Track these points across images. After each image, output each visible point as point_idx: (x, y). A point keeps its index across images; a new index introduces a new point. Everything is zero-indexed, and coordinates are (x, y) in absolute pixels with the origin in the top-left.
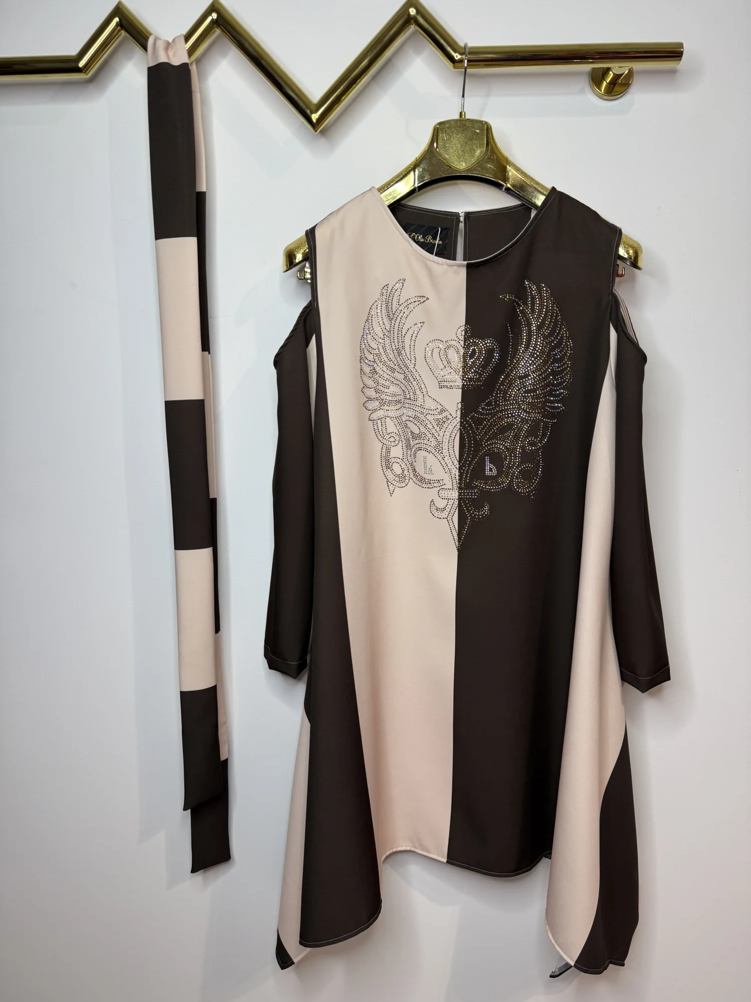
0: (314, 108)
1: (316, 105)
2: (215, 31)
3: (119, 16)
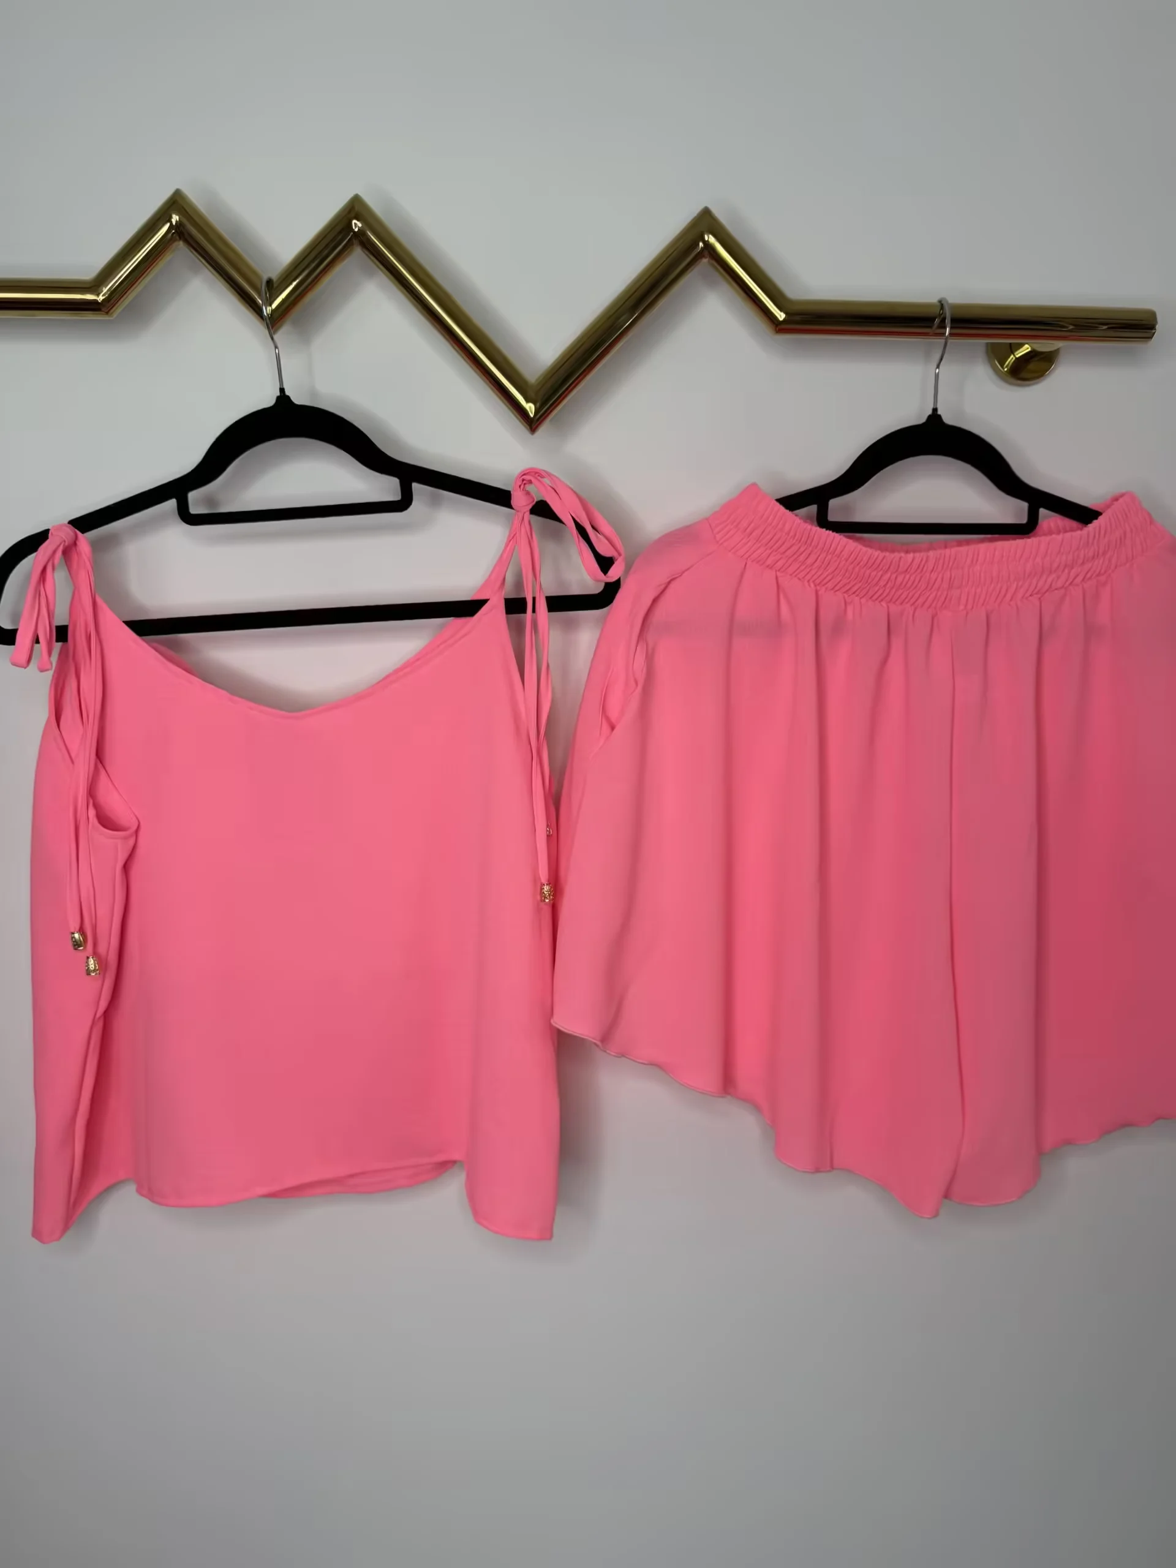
3: (176, 215)
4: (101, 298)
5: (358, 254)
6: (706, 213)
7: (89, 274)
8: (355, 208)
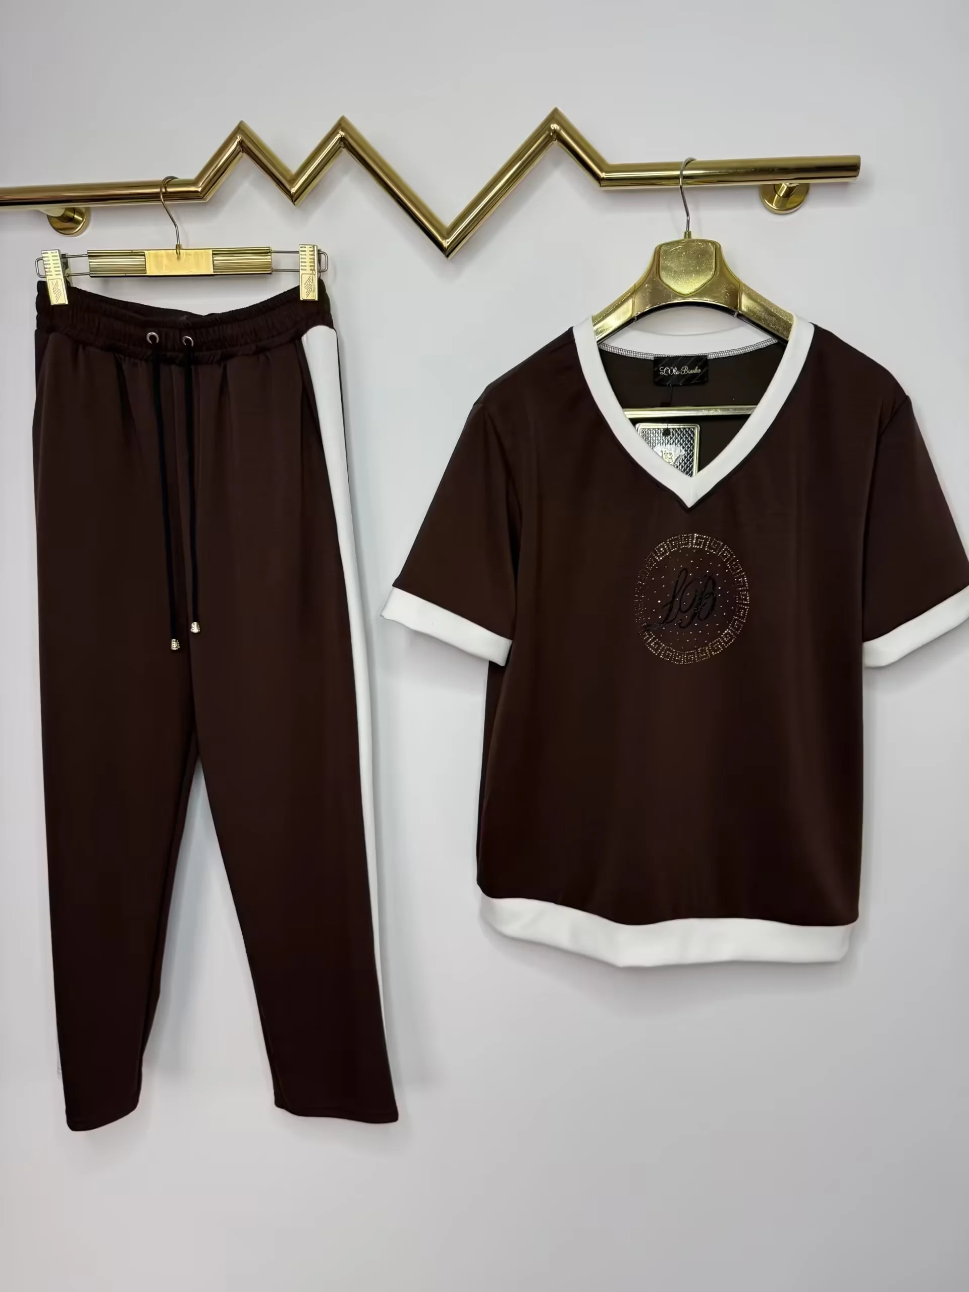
0: (445, 233)
1: (448, 230)
2: (341, 152)
3: (240, 135)
4: (200, 190)
5: (345, 152)
6: (556, 111)
7: (192, 176)
8: (342, 124)
